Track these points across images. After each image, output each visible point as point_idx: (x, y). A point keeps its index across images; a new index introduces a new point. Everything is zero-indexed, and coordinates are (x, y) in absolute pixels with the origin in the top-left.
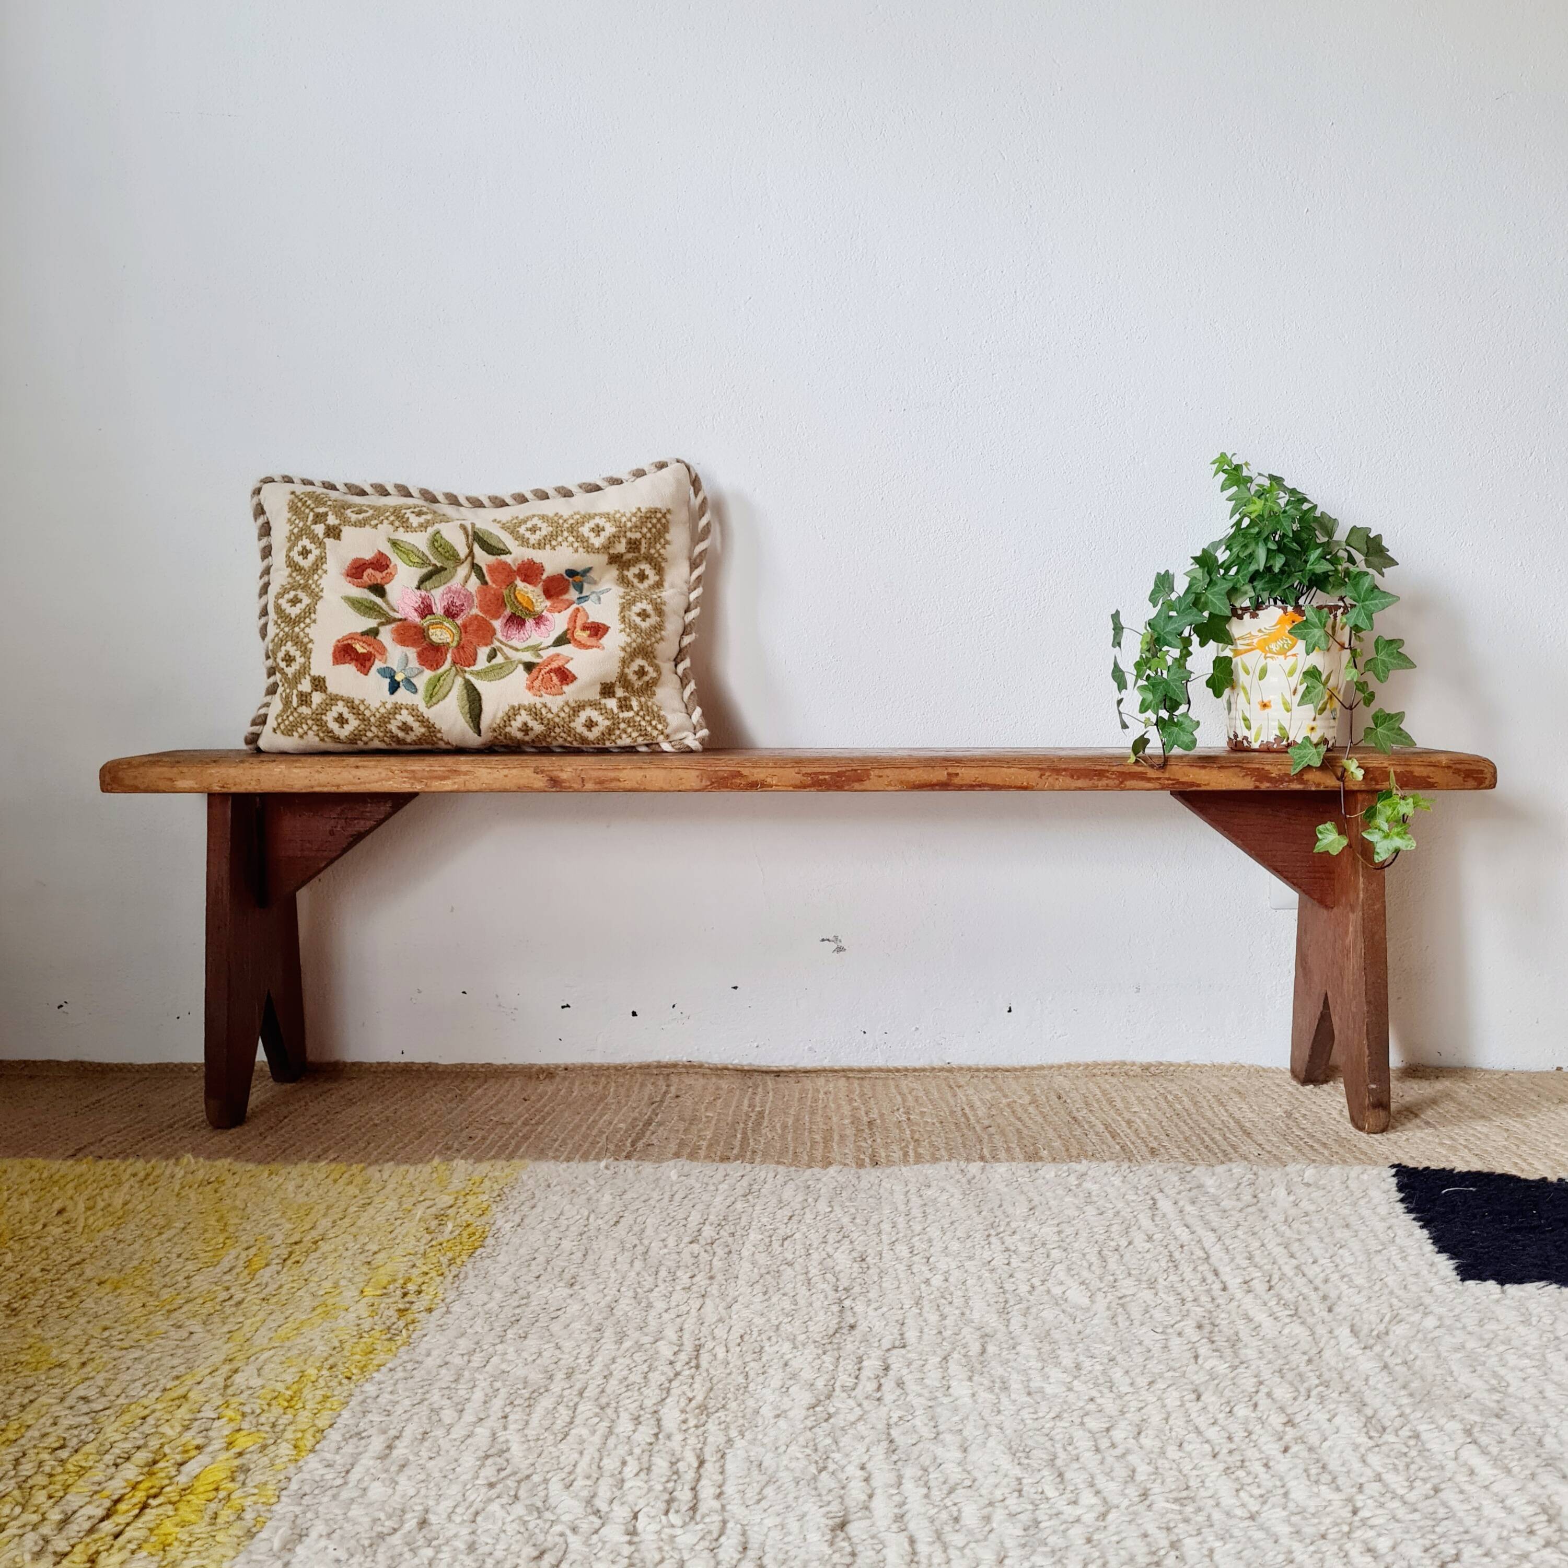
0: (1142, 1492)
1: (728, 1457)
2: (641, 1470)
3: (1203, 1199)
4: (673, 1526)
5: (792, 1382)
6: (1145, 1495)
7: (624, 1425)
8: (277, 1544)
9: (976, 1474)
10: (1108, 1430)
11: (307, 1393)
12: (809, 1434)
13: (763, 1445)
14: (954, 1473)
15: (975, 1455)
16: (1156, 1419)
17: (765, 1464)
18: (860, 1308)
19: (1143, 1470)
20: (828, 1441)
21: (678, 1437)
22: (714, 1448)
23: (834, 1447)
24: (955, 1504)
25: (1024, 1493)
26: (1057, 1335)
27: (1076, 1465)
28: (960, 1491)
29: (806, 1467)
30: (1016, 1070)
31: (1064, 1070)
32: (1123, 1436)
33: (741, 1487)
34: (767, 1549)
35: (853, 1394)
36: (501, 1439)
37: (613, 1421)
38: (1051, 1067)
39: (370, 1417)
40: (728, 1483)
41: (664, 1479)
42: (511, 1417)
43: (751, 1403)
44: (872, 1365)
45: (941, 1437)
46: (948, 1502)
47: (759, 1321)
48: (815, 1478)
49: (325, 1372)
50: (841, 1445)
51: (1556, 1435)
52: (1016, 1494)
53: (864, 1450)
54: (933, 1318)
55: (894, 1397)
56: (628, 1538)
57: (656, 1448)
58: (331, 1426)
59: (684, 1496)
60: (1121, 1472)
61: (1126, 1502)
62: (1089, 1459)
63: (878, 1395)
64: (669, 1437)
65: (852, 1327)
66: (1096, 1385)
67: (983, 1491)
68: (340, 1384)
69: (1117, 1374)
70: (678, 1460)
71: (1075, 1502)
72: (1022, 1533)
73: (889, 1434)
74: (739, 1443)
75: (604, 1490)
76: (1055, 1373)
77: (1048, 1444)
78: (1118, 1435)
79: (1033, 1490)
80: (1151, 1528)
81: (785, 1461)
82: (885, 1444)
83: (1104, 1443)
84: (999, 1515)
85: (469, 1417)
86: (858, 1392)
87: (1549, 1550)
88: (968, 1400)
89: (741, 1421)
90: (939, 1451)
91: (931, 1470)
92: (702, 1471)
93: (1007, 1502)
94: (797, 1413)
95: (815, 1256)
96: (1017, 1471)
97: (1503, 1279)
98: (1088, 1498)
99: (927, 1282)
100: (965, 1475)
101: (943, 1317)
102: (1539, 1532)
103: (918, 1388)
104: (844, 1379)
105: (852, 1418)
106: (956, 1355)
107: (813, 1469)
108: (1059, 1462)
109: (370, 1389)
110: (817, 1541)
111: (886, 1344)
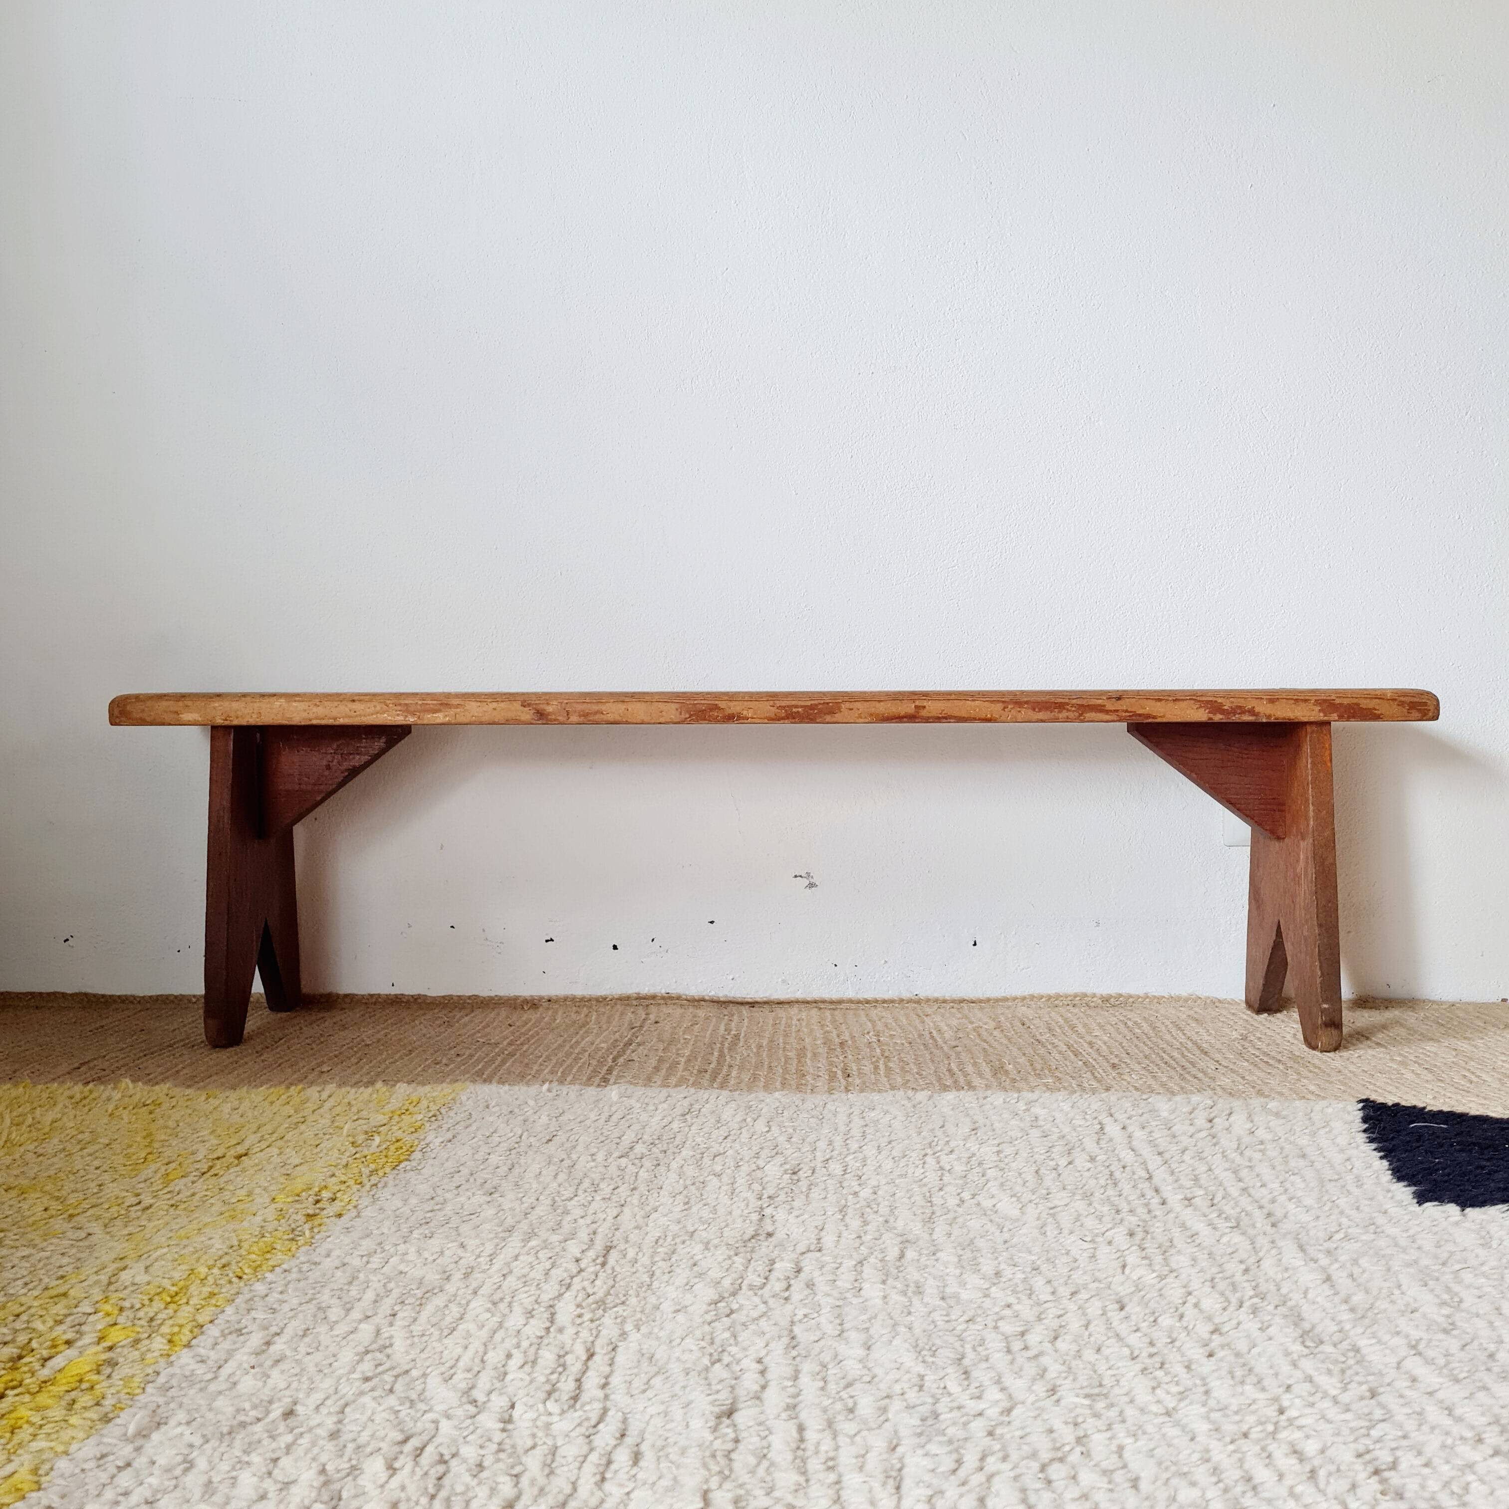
0: (1050, 1386)
1: (619, 1350)
2: (525, 1363)
3: (1154, 1123)
4: (550, 1414)
5: (697, 1280)
6: (1053, 1390)
7: (516, 1319)
8: (131, 1430)
9: (878, 1371)
10: (1023, 1334)
11: (194, 1290)
12: (707, 1328)
13: (658, 1338)
14: (853, 1368)
15: (877, 1353)
16: (1075, 1324)
17: (657, 1356)
18: (781, 1215)
19: (1054, 1369)
20: (727, 1335)
21: (570, 1331)
22: (605, 1341)
23: (732, 1341)
24: (851, 1397)
25: (925, 1388)
26: (981, 1244)
27: (984, 1365)
28: (858, 1385)
29: (699, 1359)
30: (981, 1001)
31: (1028, 1001)
32: (1038, 1339)
33: (628, 1378)
34: (646, 1435)
35: (760, 1292)
36: (386, 1335)
37: (505, 1315)
38: (1015, 999)
39: (253, 1314)
40: (615, 1374)
41: (548, 1371)
42: (400, 1315)
43: (653, 1300)
44: (784, 1267)
45: (845, 1335)
46: (844, 1394)
47: (674, 1228)
48: (707, 1369)
49: (216, 1271)
50: (740, 1339)
52: (916, 1388)
53: (763, 1345)
54: (855, 1223)
55: (801, 1297)
56: (501, 1425)
57: (546, 1341)
58: (211, 1322)
59: (567, 1386)
60: (1030, 1370)
61: (1032, 1398)
62: (999, 1359)
63: (786, 1294)
64: (561, 1330)
65: (770, 1235)
66: (1014, 1291)
67: (882, 1386)
68: (230, 1282)
69: (1038, 1282)
70: (567, 1353)
71: (979, 1398)
72: (919, 1423)
73: (791, 1331)
74: (634, 1336)
75: (484, 1382)
76: (973, 1280)
77: (957, 1345)
78: (1033, 1338)
79: (935, 1386)
80: (1058, 1425)
81: (677, 1352)
82: (786, 1340)
83: (1017, 1345)
84: (896, 1406)
85: (356, 1315)
86: (766, 1292)
88: (878, 1302)
89: (639, 1316)
90: (842, 1348)
91: (830, 1366)
92: (590, 1363)
93: (906, 1396)
94: (698, 1308)
95: (745, 1168)
96: (921, 1369)
97: (1465, 1201)
98: (993, 1394)
99: (856, 1194)
100: (865, 1371)
101: (866, 1223)
103: (827, 1289)
104: (753, 1278)
105: (755, 1314)
106: (874, 1261)
107: (706, 1361)
108: (966, 1362)
109: (260, 1288)
110: (700, 1429)
111: (801, 1247)
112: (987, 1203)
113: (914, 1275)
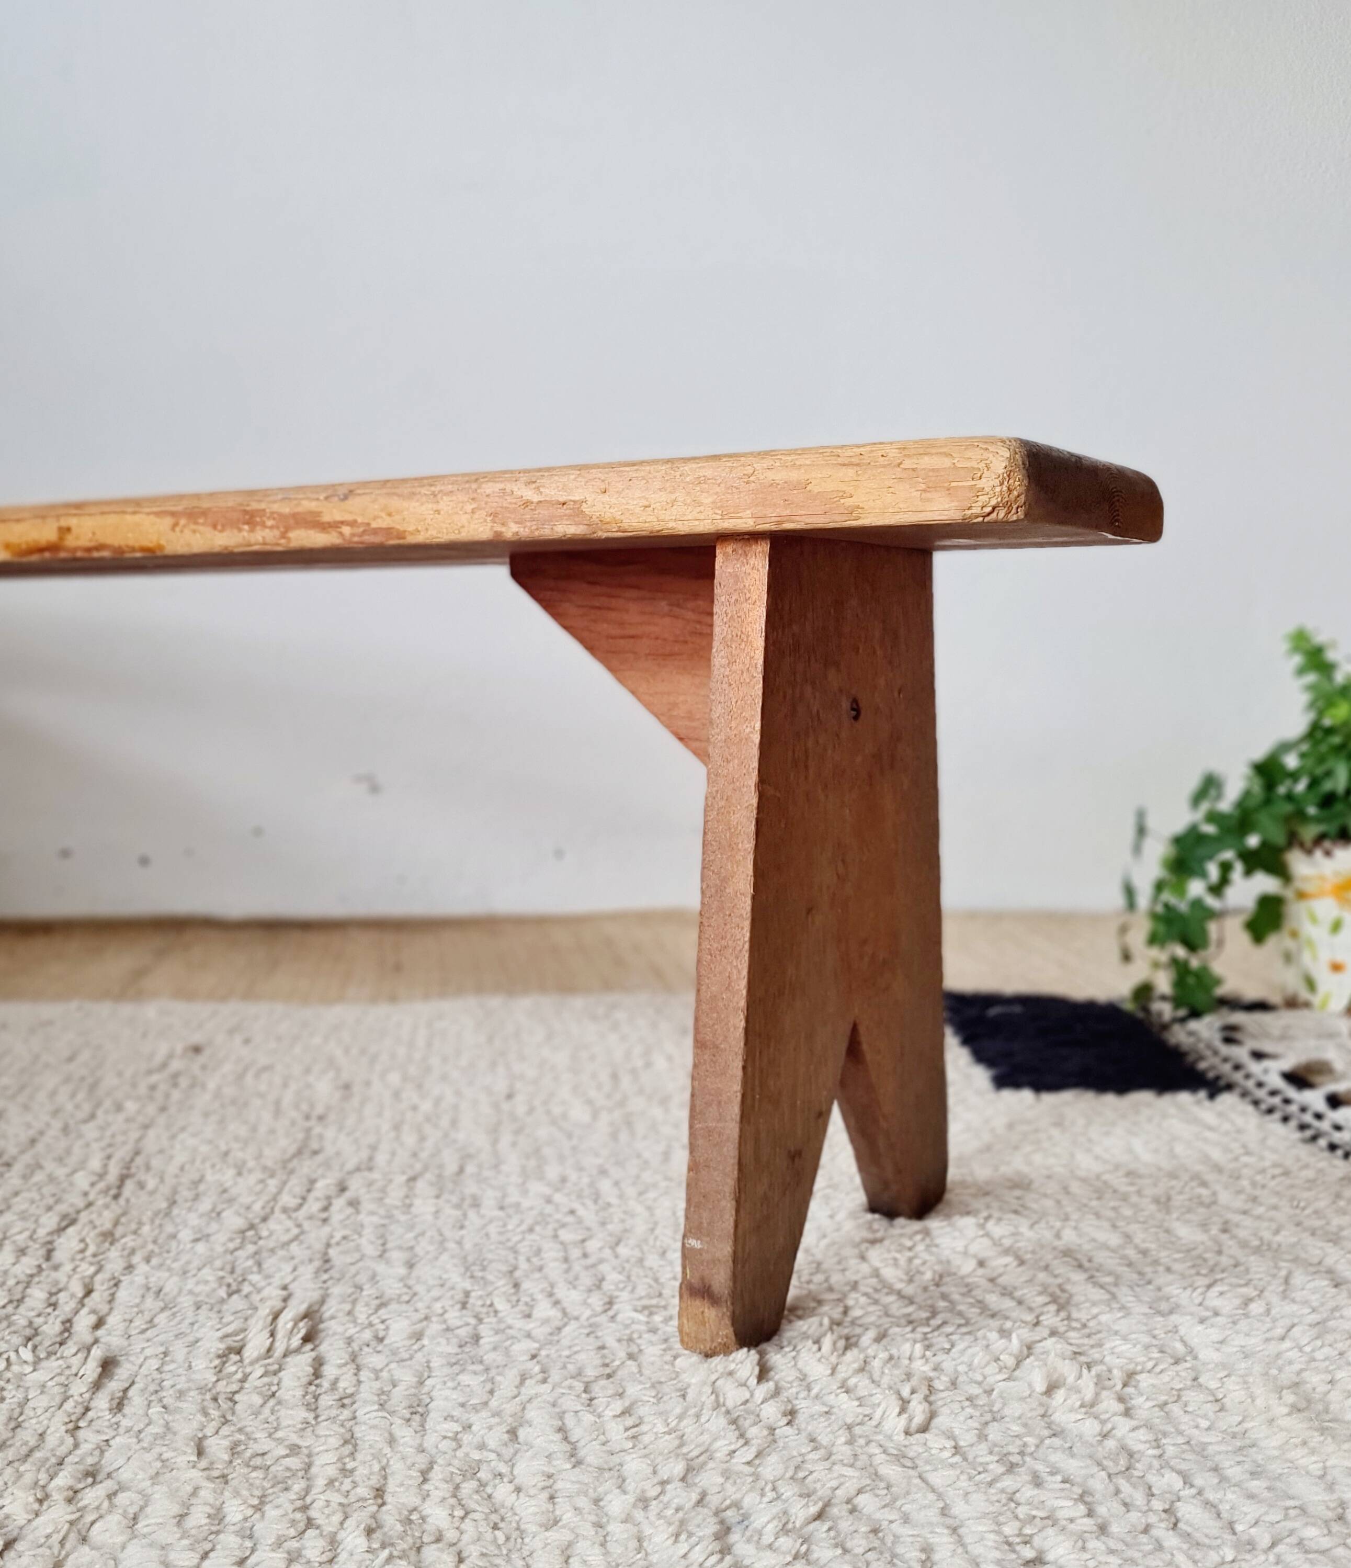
0: (607, 1300)
1: (123, 1285)
5: (224, 1206)
6: (610, 1304)
9: (419, 1288)
10: (583, 1241)
12: (229, 1257)
13: (169, 1269)
14: (392, 1287)
15: (421, 1270)
16: (641, 1228)
17: (166, 1289)
18: (330, 1133)
19: (613, 1277)
20: (250, 1263)
21: (68, 1267)
22: (107, 1276)
23: (255, 1269)
24: (383, 1322)
25: (468, 1306)
26: (547, 1151)
27: (537, 1275)
28: (393, 1306)
29: (214, 1290)
32: (599, 1245)
33: (128, 1317)
34: (137, 1379)
35: (294, 1215)
40: (115, 1312)
41: (34, 1312)
43: (169, 1229)
44: (324, 1186)
45: (387, 1255)
46: (375, 1320)
48: (222, 1301)
50: (265, 1266)
51: (1076, 1228)
52: (459, 1306)
53: (290, 1270)
54: (409, 1139)
55: (342, 1217)
57: (36, 1279)
59: (54, 1328)
60: (587, 1280)
61: (587, 1313)
62: (554, 1269)
63: (324, 1215)
64: (56, 1268)
65: (315, 1153)
66: (580, 1196)
67: (420, 1305)
69: (605, 1186)
70: (60, 1291)
71: (529, 1316)
72: (456, 1350)
73: (326, 1254)
74: (142, 1268)
76: (537, 1188)
77: (511, 1257)
78: (593, 1246)
79: (480, 1303)
80: (611, 1342)
81: (191, 1284)
82: (318, 1264)
83: (575, 1253)
84: (435, 1327)
86: (301, 1214)
87: (1053, 1339)
88: (429, 1218)
89: (150, 1246)
90: (381, 1268)
91: (365, 1287)
92: (86, 1302)
93: (446, 1316)
94: (222, 1236)
95: (293, 1087)
96: (467, 1285)
97: (1040, 1086)
98: (544, 1309)
99: (415, 1108)
100: (405, 1290)
101: (422, 1139)
102: (1045, 1323)
103: (372, 1207)
104: (287, 1199)
105: (285, 1238)
106: (429, 1176)
107: (222, 1293)
108: (517, 1274)
110: (203, 1369)
111: (350, 1166)
112: (557, 1110)
113: (471, 1188)
